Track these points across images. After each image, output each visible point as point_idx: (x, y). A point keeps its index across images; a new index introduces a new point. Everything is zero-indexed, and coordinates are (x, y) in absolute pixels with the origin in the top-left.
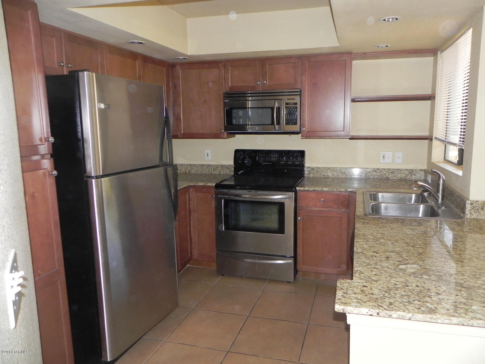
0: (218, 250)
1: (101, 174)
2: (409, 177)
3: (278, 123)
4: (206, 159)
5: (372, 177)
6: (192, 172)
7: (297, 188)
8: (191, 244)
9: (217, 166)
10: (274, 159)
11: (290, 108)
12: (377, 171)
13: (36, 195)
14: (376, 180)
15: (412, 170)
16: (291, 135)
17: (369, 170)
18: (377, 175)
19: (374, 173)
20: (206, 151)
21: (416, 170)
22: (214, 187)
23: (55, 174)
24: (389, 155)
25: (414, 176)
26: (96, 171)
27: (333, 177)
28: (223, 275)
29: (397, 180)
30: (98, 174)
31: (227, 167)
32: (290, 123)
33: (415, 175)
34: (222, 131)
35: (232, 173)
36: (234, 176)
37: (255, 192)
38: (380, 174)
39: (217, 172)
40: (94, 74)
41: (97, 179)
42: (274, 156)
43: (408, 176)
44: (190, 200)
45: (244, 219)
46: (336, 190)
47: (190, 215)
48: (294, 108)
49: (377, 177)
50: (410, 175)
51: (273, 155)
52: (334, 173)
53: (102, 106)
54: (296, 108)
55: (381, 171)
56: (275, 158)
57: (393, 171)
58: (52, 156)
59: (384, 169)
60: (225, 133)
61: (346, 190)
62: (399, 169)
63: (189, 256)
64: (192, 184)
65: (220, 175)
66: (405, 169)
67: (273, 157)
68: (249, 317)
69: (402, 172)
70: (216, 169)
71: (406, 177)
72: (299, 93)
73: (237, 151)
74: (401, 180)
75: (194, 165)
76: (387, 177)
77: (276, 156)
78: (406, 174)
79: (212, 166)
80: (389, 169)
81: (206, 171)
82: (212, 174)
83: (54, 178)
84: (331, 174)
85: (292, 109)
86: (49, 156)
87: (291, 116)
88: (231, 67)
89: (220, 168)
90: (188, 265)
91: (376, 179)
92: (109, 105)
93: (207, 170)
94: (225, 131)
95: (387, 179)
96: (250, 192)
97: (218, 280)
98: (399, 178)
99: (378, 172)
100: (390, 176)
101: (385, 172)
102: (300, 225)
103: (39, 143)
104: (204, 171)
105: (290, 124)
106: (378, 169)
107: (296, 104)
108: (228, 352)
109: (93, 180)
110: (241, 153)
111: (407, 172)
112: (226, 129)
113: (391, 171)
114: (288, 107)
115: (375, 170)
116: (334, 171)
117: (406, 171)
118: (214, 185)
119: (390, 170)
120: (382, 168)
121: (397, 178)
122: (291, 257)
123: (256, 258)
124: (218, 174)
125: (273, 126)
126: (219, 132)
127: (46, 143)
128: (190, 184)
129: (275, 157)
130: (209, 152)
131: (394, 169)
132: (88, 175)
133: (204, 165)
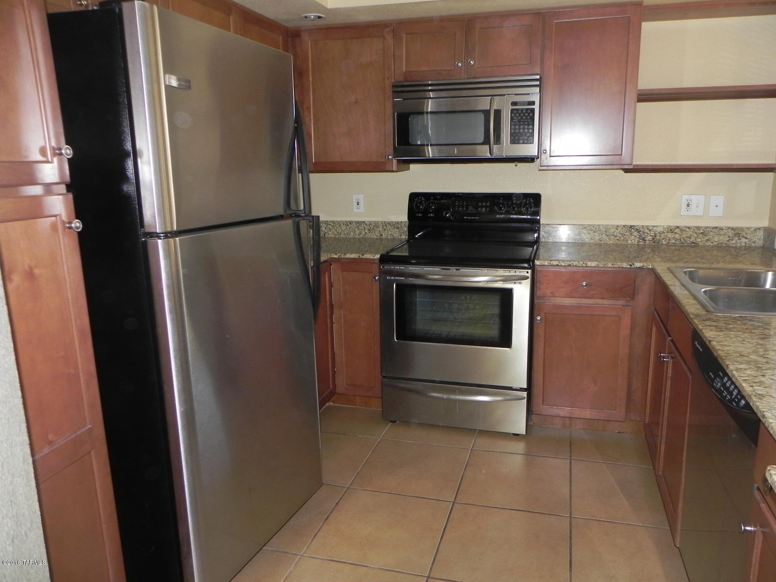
0: (384, 377)
1: (175, 228)
2: (734, 241)
3: (498, 140)
4: (356, 210)
5: (664, 243)
6: (329, 234)
7: (536, 261)
8: (334, 367)
9: (376, 225)
10: (484, 209)
11: (520, 112)
12: (677, 231)
13: (37, 271)
14: (673, 248)
15: (742, 229)
16: (519, 164)
17: (661, 229)
18: (674, 238)
19: (670, 235)
20: (355, 197)
21: (748, 229)
22: (378, 262)
23: (77, 228)
24: (697, 200)
25: (744, 240)
26: (164, 222)
27: (591, 242)
28: (394, 422)
29: (713, 247)
30: (169, 229)
31: (396, 225)
32: (519, 140)
33: (747, 238)
34: (388, 157)
35: (405, 237)
36: (408, 241)
37: (456, 269)
38: (680, 235)
39: (374, 236)
40: (155, 8)
41: (166, 240)
42: (484, 204)
43: (732, 240)
44: (331, 286)
45: (422, 319)
46: (612, 265)
47: (332, 313)
48: (529, 111)
49: (674, 242)
50: (737, 238)
51: (482, 203)
52: (595, 235)
53: (174, 83)
54: (533, 110)
55: (682, 230)
56: (486, 209)
57: (704, 232)
58: (69, 188)
59: (689, 228)
60: (395, 162)
61: (631, 266)
62: (716, 228)
63: (331, 387)
64: (335, 256)
65: (381, 240)
66: (729, 228)
67: (482, 207)
68: (456, 505)
69: (722, 233)
70: (373, 229)
71: (728, 241)
72: (538, 83)
73: (413, 197)
74: (719, 247)
75: (334, 223)
76: (693, 243)
77: (488, 204)
78: (729, 237)
79: (366, 224)
80: (698, 228)
81: (354, 232)
82: (365, 239)
83: (76, 236)
84: (589, 237)
85: (524, 114)
86: (63, 189)
87: (522, 127)
88: (406, 34)
89: (381, 228)
90: (328, 404)
91: (673, 246)
92: (188, 82)
93: (357, 232)
94: (395, 157)
95: (695, 245)
96: (447, 269)
97: (386, 431)
98: (716, 243)
99: (676, 233)
100: (699, 240)
101: (691, 233)
102: (539, 331)
103: (39, 158)
104: (352, 233)
105: (519, 143)
106: (678, 227)
107: (533, 103)
108: (428, 577)
109: (160, 241)
110: (421, 198)
111: (731, 233)
112: (396, 152)
113: (702, 231)
114: (517, 110)
115: (671, 230)
116: (595, 232)
117: (730, 230)
118: (378, 256)
119: (700, 230)
120: (685, 225)
121: (712, 243)
122: (521, 390)
123: (457, 391)
124: (377, 239)
125: (488, 146)
126: (384, 160)
127: (55, 160)
128: (332, 257)
129: (486, 207)
130: (361, 197)
131: (706, 228)
132: (147, 230)
133: (351, 223)
